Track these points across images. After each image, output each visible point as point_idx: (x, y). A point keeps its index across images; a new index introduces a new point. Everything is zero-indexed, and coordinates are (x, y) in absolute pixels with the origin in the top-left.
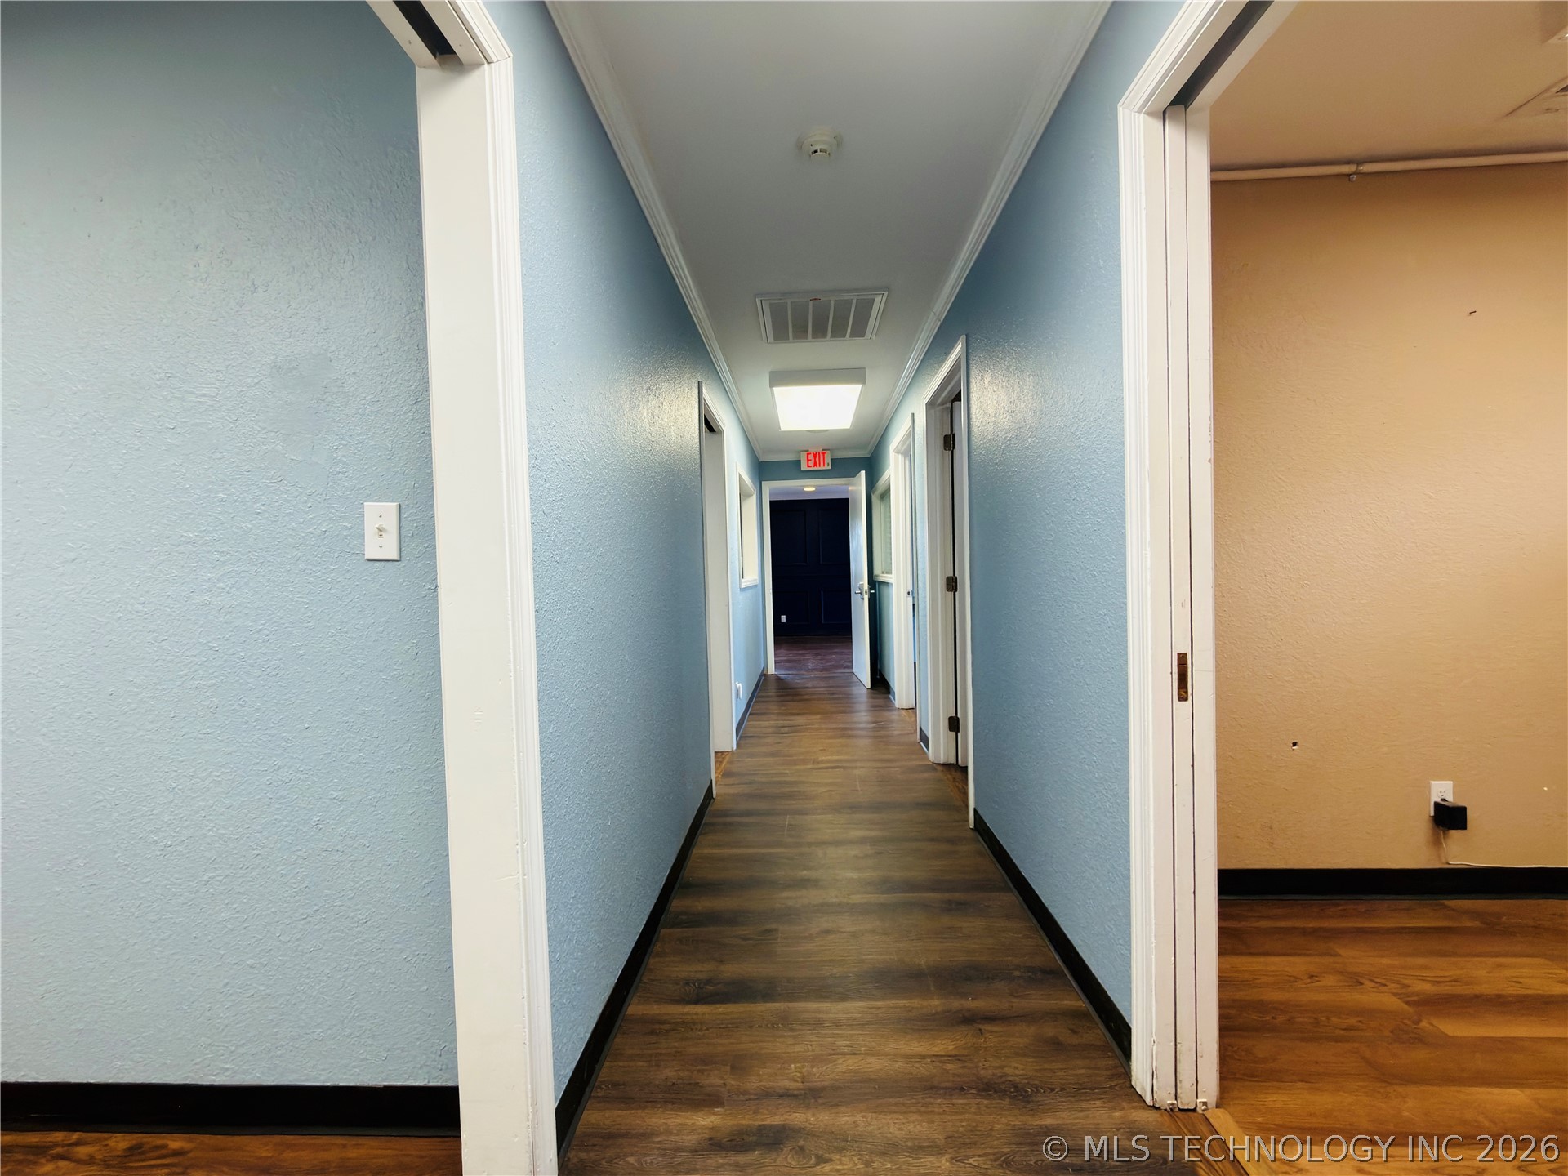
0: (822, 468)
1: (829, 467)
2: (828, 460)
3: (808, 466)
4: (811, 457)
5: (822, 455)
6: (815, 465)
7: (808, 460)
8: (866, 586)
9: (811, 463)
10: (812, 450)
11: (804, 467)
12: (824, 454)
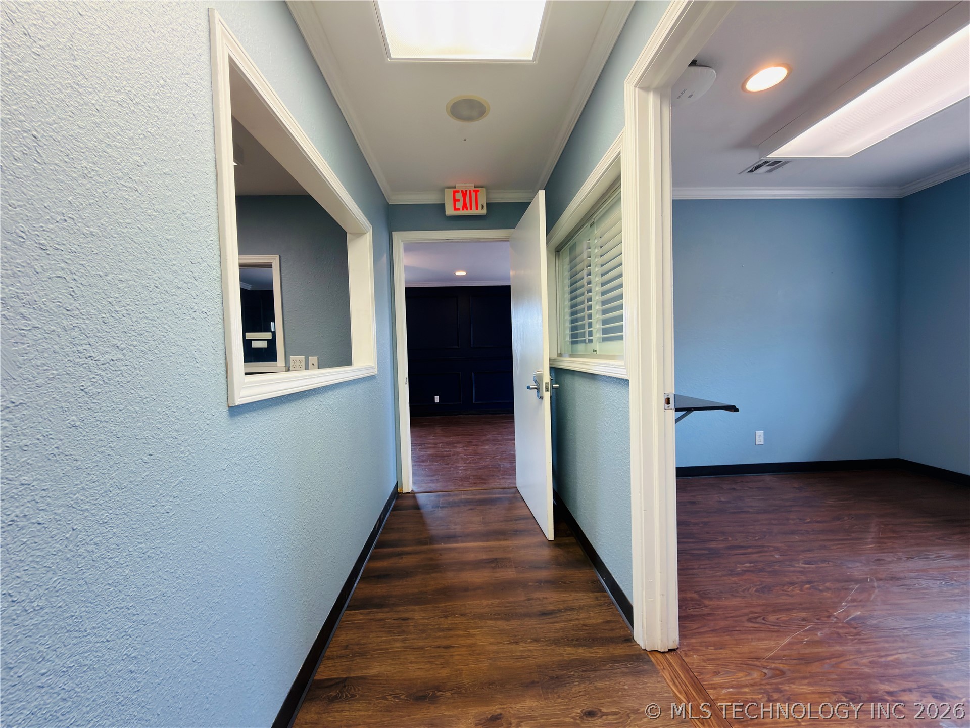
0: (474, 212)
1: (484, 212)
2: (482, 200)
3: (455, 209)
4: (459, 196)
5: (473, 194)
6: (465, 206)
7: (455, 201)
8: (547, 378)
9: (459, 205)
10: (460, 186)
11: (449, 211)
12: (476, 192)
